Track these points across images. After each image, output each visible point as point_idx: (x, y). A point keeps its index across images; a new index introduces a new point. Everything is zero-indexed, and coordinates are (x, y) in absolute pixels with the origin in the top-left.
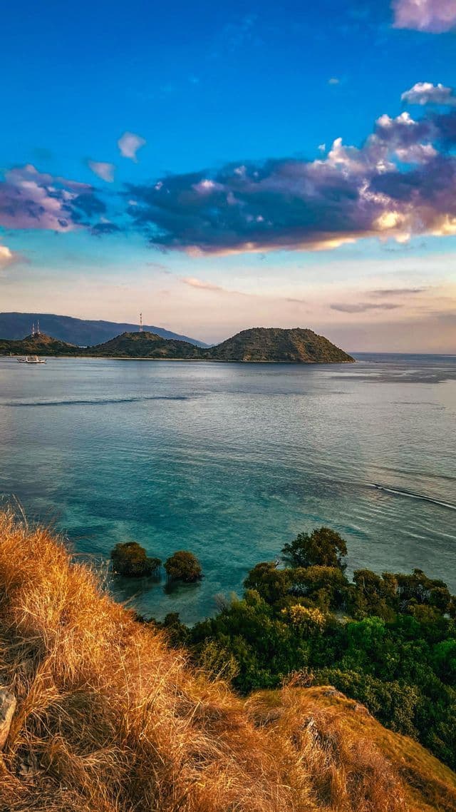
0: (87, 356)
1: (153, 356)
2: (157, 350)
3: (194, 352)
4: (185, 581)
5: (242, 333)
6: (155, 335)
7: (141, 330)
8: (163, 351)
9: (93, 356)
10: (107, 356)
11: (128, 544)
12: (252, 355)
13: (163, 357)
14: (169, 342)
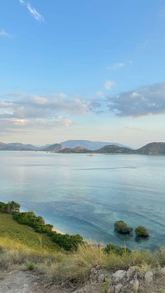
0: (94, 153)
1: (116, 153)
2: (117, 151)
3: (131, 151)
4: (143, 237)
5: (148, 144)
6: (117, 146)
7: (112, 144)
8: (119, 151)
9: (96, 153)
10: (101, 153)
11: (120, 221)
12: (153, 152)
13: (120, 153)
14: (122, 148)
